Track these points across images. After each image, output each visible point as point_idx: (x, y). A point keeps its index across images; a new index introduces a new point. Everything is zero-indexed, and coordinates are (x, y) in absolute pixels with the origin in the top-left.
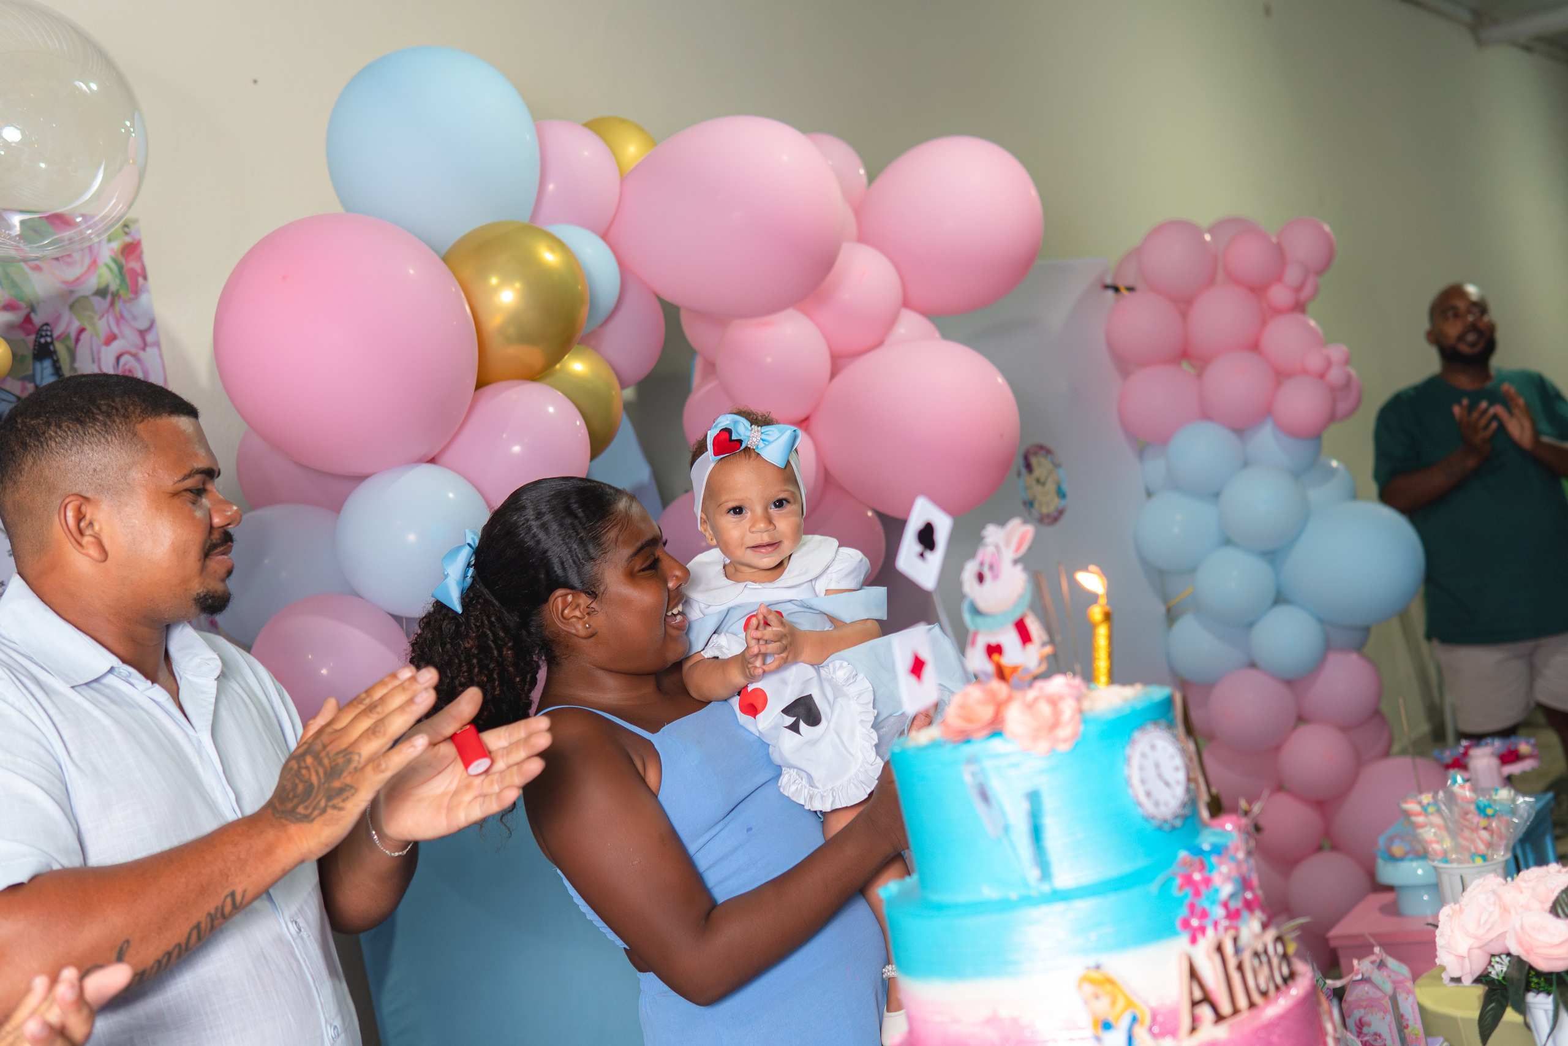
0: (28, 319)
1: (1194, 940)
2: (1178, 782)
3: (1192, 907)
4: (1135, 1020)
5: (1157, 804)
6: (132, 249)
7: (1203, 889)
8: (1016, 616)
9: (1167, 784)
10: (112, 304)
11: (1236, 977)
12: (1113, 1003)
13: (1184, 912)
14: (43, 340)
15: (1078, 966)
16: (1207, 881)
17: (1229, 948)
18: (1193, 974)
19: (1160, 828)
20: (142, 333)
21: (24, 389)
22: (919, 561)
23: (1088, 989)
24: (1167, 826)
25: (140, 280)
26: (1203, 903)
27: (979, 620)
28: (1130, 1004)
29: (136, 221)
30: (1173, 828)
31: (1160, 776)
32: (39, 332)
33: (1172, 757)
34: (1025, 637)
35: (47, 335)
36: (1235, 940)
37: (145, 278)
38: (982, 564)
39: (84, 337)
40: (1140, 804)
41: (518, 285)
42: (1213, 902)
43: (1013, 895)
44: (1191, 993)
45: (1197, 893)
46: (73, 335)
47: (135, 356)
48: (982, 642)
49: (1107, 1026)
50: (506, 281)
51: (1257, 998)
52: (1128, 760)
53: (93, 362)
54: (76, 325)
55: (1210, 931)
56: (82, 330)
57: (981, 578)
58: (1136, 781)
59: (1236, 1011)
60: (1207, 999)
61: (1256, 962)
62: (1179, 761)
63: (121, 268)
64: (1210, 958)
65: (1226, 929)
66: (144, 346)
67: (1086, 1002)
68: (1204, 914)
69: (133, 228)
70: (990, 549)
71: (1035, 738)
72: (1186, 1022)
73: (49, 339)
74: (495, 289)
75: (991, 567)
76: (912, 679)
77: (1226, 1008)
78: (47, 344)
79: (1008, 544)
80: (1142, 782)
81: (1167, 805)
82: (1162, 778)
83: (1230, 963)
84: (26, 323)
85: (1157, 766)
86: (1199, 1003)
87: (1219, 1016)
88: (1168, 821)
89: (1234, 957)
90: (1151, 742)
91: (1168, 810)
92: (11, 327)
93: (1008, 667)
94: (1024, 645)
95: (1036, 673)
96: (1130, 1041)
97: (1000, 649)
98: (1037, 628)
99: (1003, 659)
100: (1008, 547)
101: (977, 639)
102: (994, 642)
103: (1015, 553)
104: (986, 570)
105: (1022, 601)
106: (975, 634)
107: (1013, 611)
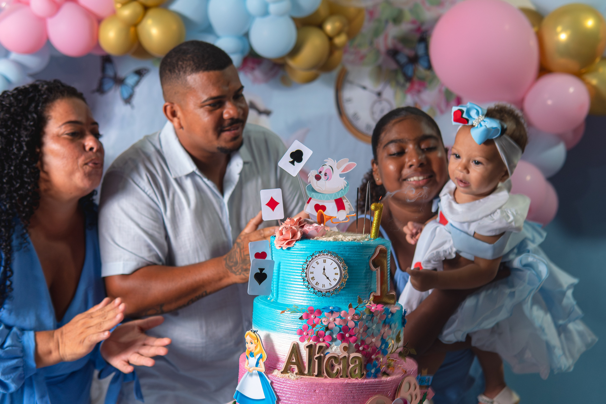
0: (419, 28)
1: (302, 339)
2: (335, 280)
4: (261, 357)
8: (338, 197)
17: (317, 349)
23: (249, 338)
27: (313, 194)
28: (261, 351)
33: (336, 269)
34: (341, 206)
35: (424, 34)
41: (569, 32)
44: (290, 358)
49: (252, 354)
57: (318, 178)
59: (310, 374)
60: (300, 363)
64: (305, 348)
72: (283, 367)
76: (269, 208)
77: (307, 371)
78: (424, 37)
80: (312, 273)
81: (324, 286)
82: (325, 275)
83: (315, 355)
84: (419, 30)
85: (324, 269)
86: (294, 364)
87: (301, 372)
88: (321, 292)
89: (318, 354)
90: (325, 259)
91: (324, 288)
92: (411, 30)
93: (327, 217)
94: (339, 210)
95: (342, 222)
96: (257, 363)
97: (324, 208)
98: (349, 205)
99: (325, 213)
100: (338, 168)
101: (311, 201)
102: (321, 204)
103: (343, 171)
104: (322, 175)
105: (342, 192)
106: (310, 199)
107: (335, 194)
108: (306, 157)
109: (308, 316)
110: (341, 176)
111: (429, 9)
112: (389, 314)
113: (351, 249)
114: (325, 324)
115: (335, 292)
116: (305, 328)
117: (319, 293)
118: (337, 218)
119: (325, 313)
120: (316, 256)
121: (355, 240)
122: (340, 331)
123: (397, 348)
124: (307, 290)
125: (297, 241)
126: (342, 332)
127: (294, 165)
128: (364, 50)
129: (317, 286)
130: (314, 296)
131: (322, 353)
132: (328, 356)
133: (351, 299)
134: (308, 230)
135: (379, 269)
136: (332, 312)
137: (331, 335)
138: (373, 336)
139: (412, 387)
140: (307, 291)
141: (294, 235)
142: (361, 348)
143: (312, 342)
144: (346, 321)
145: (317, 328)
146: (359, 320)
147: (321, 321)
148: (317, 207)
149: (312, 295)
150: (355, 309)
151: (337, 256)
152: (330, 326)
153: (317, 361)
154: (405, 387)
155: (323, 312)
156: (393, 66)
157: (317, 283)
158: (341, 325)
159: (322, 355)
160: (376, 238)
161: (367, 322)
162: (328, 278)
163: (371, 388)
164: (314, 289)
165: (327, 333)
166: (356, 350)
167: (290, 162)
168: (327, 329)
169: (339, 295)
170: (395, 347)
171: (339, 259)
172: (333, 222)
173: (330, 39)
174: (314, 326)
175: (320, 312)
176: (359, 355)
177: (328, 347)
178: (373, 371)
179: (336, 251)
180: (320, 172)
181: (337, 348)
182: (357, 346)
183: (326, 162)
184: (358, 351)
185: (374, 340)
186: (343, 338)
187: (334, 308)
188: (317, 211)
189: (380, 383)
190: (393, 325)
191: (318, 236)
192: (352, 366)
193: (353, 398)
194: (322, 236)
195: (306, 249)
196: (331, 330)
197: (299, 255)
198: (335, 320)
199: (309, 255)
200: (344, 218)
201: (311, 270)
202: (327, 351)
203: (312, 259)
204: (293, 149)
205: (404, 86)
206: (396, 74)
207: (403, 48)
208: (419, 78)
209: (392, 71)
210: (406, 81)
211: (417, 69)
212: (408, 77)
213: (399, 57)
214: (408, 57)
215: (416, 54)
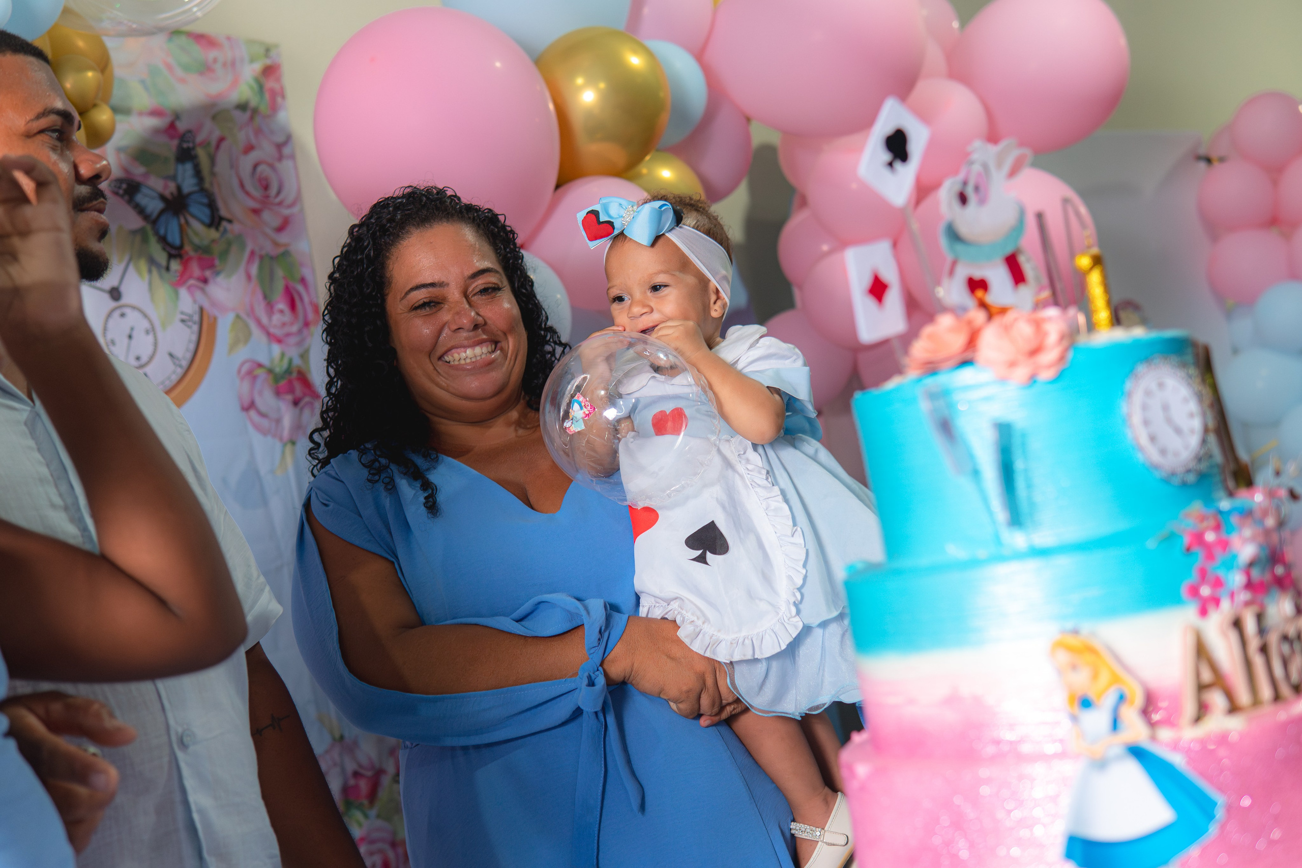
0: (172, 126)
1: (1203, 612)
2: (1192, 431)
3: (1203, 573)
4: (1122, 698)
5: (1163, 452)
6: (270, 71)
7: (1218, 552)
8: (1008, 250)
9: (1178, 431)
10: (252, 118)
11: (1258, 661)
12: (1095, 676)
13: (1193, 577)
14: (185, 145)
15: (1051, 631)
16: (1224, 544)
17: (1250, 626)
18: (1201, 651)
19: (1167, 480)
20: (279, 147)
21: (166, 187)
22: (886, 172)
23: (1063, 657)
24: (1176, 481)
25: (279, 99)
26: (1217, 569)
27: (959, 247)
28: (1115, 679)
29: (276, 46)
30: (1184, 484)
31: (1169, 421)
32: (183, 137)
33: (1186, 400)
34: (1018, 276)
35: (188, 142)
36: (1260, 617)
37: (283, 97)
38: (965, 183)
39: (224, 145)
40: (1141, 449)
41: (602, 85)
42: (1230, 567)
43: (982, 553)
44: (1198, 674)
45: (1210, 556)
46: (214, 143)
47: (272, 166)
48: (963, 273)
49: (1086, 703)
50: (591, 82)
51: (1285, 690)
52: (1129, 395)
53: (232, 167)
54: (217, 134)
55: (1225, 604)
56: (221, 140)
57: (963, 199)
58: (1137, 419)
59: (1256, 701)
60: (1220, 681)
61: (1286, 648)
62: (1193, 406)
63: (261, 87)
64: (1224, 634)
65: (1247, 604)
66: (280, 158)
67: (1060, 672)
68: (1218, 583)
69: (273, 53)
70: (976, 168)
71: (1012, 364)
72: (1189, 708)
73: (191, 145)
74: (580, 89)
75: (977, 189)
76: (871, 302)
77: (1243, 697)
78: (189, 150)
79: (999, 165)
80: (1146, 423)
81: (1176, 455)
82: (1171, 423)
83: (1251, 642)
84: (172, 129)
85: (1164, 408)
86: (1211, 686)
87: (1233, 706)
88: (1176, 474)
89: (1257, 638)
90: (1160, 378)
91: (1178, 462)
92: (156, 131)
94: (1015, 284)
96: (1115, 724)
97: (984, 285)
98: (1034, 268)
99: (988, 299)
100: (999, 168)
101: (957, 268)
102: (977, 275)
104: (970, 190)
105: (1014, 234)
106: (955, 262)
107: (1003, 244)
108: (916, 147)
109: (1198, 538)
111: (182, 81)
117: (1173, 478)
122: (1268, 562)
127: (894, 170)
129: (1163, 460)
132: (1273, 640)
144: (1268, 534)
148: (973, 285)
151: (1180, 367)
156: (136, 222)
158: (1265, 545)
159: (1265, 639)
164: (1161, 470)
167: (887, 164)
171: (1186, 373)
177: (1262, 613)
183: (972, 153)
186: (1276, 579)
188: (973, 294)
202: (1264, 627)
205: (168, 269)
206: (145, 240)
207: (146, 175)
208: (197, 248)
209: (134, 232)
210: (171, 256)
211: (187, 222)
212: (172, 246)
213: (140, 198)
214: (162, 198)
215: (179, 188)
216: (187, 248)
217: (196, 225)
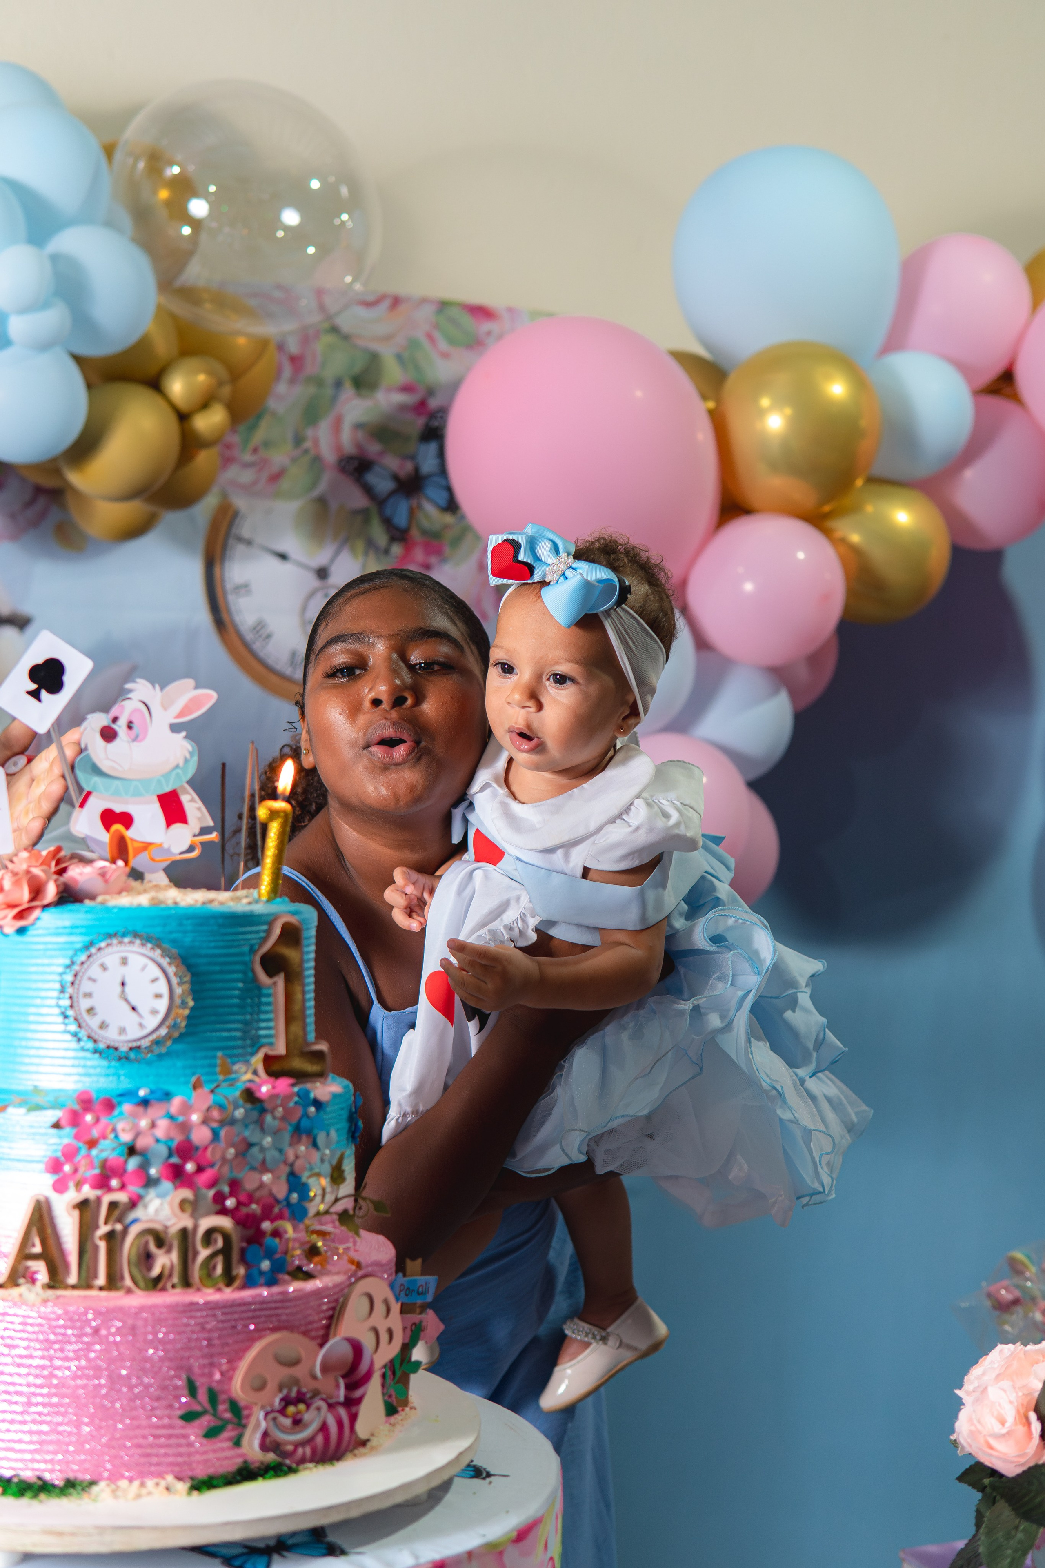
0: (422, 403)
1: (60, 1187)
2: (152, 1010)
8: (163, 789)
9: (132, 1007)
14: (434, 423)
17: (102, 1212)
18: (37, 1224)
21: (402, 466)
22: (28, 700)
24: (113, 1054)
27: (96, 780)
31: (123, 997)
32: (432, 415)
33: (155, 981)
34: (174, 814)
35: (440, 419)
36: (119, 1206)
40: (76, 1018)
44: (25, 1243)
48: (96, 806)
57: (108, 734)
58: (79, 991)
59: (85, 1283)
60: (48, 1256)
61: (150, 1241)
64: (69, 1213)
70: (134, 706)
73: (443, 425)
78: (437, 428)
79: (167, 706)
80: (88, 995)
81: (122, 1031)
82: (126, 1000)
83: (97, 1227)
84: (421, 406)
85: (123, 984)
86: (35, 1257)
87: (56, 1280)
88: (116, 1049)
89: (106, 1223)
90: (124, 954)
91: (123, 1038)
92: (403, 408)
93: (136, 845)
94: (169, 823)
95: (178, 857)
97: (126, 820)
98: (199, 809)
99: (130, 834)
100: (165, 708)
101: (91, 800)
102: (118, 809)
103: (177, 717)
104: (120, 727)
105: (177, 774)
106: (89, 794)
107: (159, 781)
108: (73, 680)
109: (75, 1119)
110: (175, 728)
111: (446, 356)
112: (309, 1105)
113: (201, 925)
114: (126, 1137)
115: (155, 1047)
116: (70, 1154)
117: (110, 1052)
118: (166, 846)
119: (126, 1107)
120: (99, 949)
121: (211, 901)
122: (170, 1155)
123: (336, 1200)
124: (74, 1045)
125: (45, 907)
126: (175, 1160)
127: (39, 699)
128: (279, 457)
129: (102, 1032)
130: (95, 1061)
131: (119, 1220)
132: (134, 1230)
133: (202, 1066)
134: (78, 877)
135: (280, 980)
136: (145, 1103)
137: (143, 1168)
138: (264, 1167)
139: (380, 1308)
140: (75, 1050)
141: (37, 891)
142: (230, 1203)
143: (88, 1191)
144: (185, 1127)
145: (102, 1151)
146: (222, 1123)
147: (114, 1130)
148: (109, 818)
149: (89, 1059)
150: (212, 1091)
151: (159, 946)
152: (140, 1144)
153: (102, 1245)
154: (356, 1306)
155: (120, 1103)
156: (359, 500)
157: (103, 1026)
158: (172, 1139)
159: (119, 1227)
160: (275, 897)
161: (246, 1126)
162: (133, 1009)
163: (258, 1313)
164: (95, 1041)
165: (132, 1164)
166: (218, 1207)
167: (30, 693)
168: (132, 1151)
169: (168, 1054)
170: (330, 1198)
171: (165, 953)
172: (153, 859)
173: (183, 417)
174: (92, 1144)
175: (109, 1106)
176: (225, 1222)
177: (133, 1204)
178: (266, 1265)
179: (157, 931)
180: (115, 720)
181: (162, 1204)
182: (219, 1198)
183: (130, 691)
184: (223, 1211)
185: (267, 1178)
186: (176, 1174)
187: (152, 1092)
188: (107, 827)
189: (285, 1299)
190: (321, 1139)
191: (106, 893)
192: (204, 1253)
193: (209, 1345)
194: (120, 893)
195: (72, 930)
196: (143, 1153)
197: (50, 946)
198: (153, 1125)
199: (79, 946)
200: (185, 847)
201: (86, 986)
202: (132, 1215)
203: (89, 956)
204: (36, 655)
205: (387, 552)
206: (367, 520)
207: (382, 454)
208: (424, 532)
209: (355, 512)
210: (393, 539)
211: (419, 506)
212: (397, 529)
213: (371, 478)
214: (396, 478)
215: (417, 469)
216: (415, 533)
217: (430, 509)
